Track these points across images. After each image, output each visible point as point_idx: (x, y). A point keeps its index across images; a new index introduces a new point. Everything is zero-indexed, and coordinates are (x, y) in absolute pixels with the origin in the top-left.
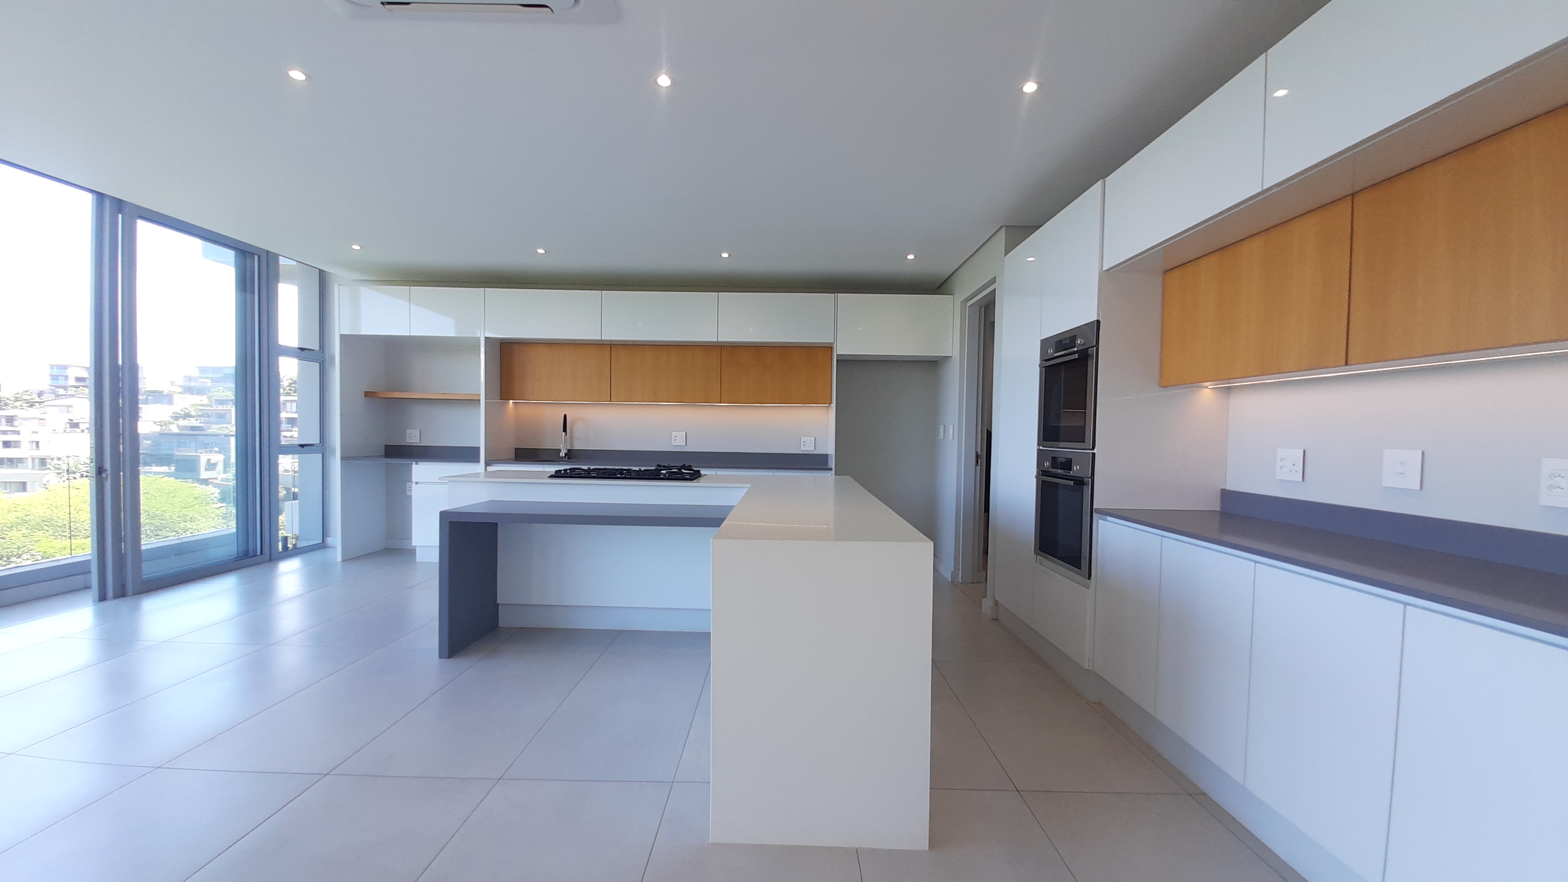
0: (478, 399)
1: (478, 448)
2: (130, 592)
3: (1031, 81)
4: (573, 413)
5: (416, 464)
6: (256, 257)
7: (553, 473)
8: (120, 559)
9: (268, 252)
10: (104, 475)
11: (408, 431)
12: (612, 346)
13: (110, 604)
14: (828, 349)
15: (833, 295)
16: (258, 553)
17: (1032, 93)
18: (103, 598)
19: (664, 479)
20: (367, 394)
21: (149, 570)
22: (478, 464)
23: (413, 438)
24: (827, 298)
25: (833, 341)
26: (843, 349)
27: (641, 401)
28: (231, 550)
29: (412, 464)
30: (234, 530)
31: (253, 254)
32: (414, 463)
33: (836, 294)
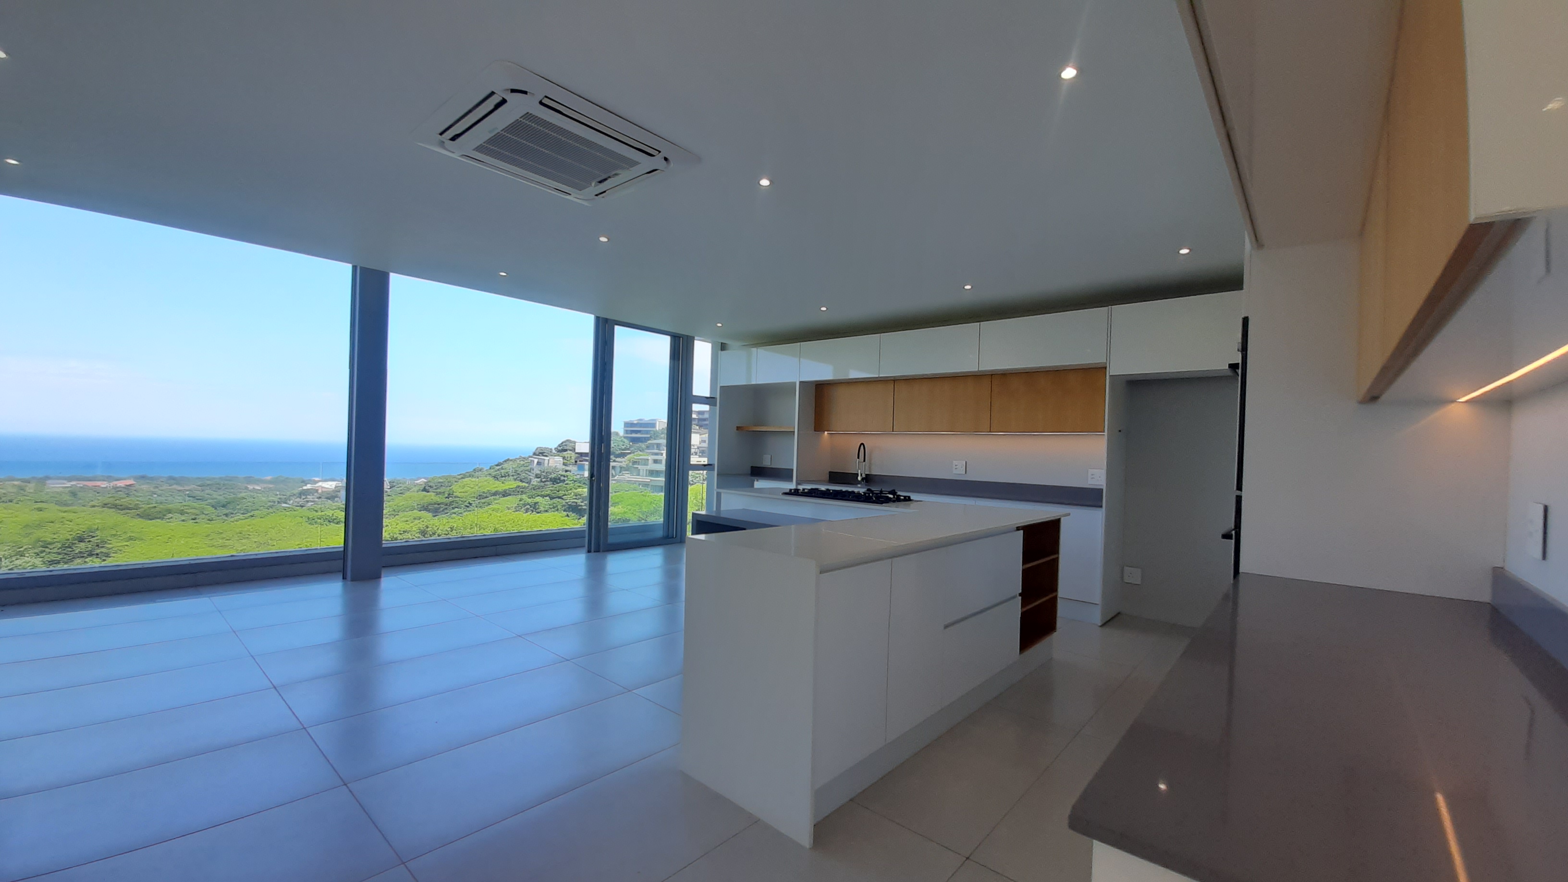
0: (793, 430)
1: (792, 470)
2: (601, 550)
3: (1070, 67)
4: (869, 442)
5: (757, 481)
6: (681, 339)
7: (788, 491)
8: (598, 531)
9: (687, 336)
10: (593, 479)
11: (764, 455)
12: (895, 380)
13: (592, 554)
14: (1102, 369)
15: (1107, 308)
16: (674, 537)
17: (1074, 78)
18: (589, 551)
19: (874, 502)
20: (738, 428)
21: (611, 540)
22: (791, 483)
23: (767, 462)
24: (1101, 312)
25: (1105, 361)
26: (1117, 368)
27: (917, 430)
28: (660, 533)
29: (754, 481)
30: (662, 522)
31: (680, 337)
32: (756, 480)
33: (1110, 307)
